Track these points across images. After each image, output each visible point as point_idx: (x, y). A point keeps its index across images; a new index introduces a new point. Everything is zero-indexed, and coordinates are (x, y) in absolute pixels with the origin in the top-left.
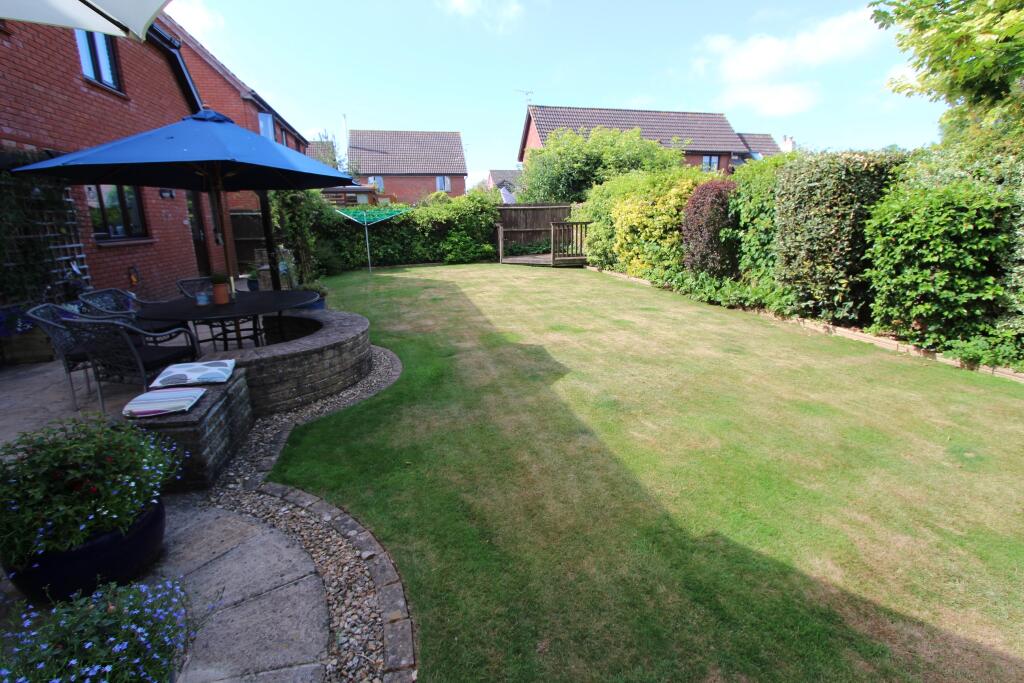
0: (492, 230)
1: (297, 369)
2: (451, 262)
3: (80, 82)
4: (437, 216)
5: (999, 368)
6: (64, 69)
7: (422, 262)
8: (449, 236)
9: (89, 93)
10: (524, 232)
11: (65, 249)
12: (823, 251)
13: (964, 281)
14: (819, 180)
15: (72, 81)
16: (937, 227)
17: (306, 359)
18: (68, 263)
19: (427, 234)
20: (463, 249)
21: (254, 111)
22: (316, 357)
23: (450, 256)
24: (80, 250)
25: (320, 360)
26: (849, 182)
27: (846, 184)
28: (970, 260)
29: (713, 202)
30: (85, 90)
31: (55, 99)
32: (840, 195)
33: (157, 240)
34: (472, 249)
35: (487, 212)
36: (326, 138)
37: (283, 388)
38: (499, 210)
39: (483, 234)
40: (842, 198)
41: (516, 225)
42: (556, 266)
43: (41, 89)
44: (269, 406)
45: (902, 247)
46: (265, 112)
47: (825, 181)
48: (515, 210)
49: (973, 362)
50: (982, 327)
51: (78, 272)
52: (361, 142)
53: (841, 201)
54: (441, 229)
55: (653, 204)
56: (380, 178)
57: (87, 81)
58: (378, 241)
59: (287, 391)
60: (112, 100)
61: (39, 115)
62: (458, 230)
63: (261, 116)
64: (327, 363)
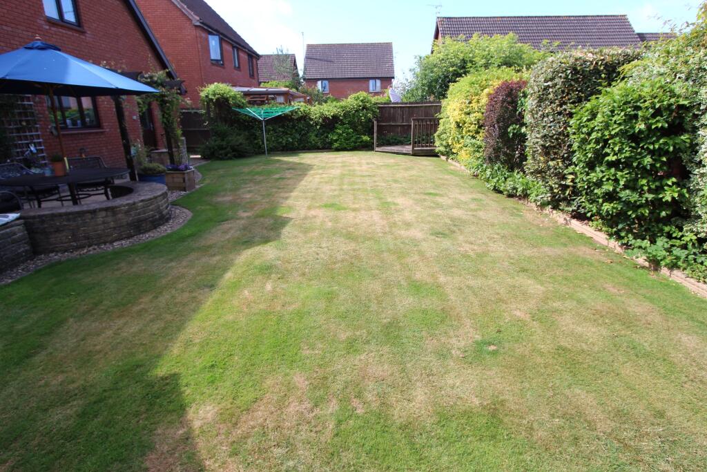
0: (371, 124)
1: (71, 223)
2: (337, 150)
3: (43, 22)
4: (326, 112)
5: (675, 272)
6: (29, 14)
7: (316, 149)
8: (336, 129)
9: (50, 29)
10: (400, 126)
11: (26, 136)
12: (554, 147)
13: (644, 182)
14: (551, 79)
15: (36, 22)
16: (615, 126)
17: (79, 217)
18: (28, 145)
19: (318, 127)
20: (346, 139)
21: (204, 35)
22: (89, 216)
23: (336, 145)
24: (38, 136)
25: (92, 218)
26: (576, 81)
27: (573, 83)
28: (648, 160)
29: (503, 101)
30: (47, 27)
31: (20, 35)
32: (568, 94)
33: (108, 130)
34: (353, 139)
35: (367, 109)
36: (282, 51)
37: (60, 235)
38: (379, 108)
39: (363, 127)
40: (570, 96)
41: (394, 120)
42: (415, 154)
43: (10, 29)
44: (51, 247)
45: (592, 145)
46: (214, 34)
47: (556, 80)
48: (393, 107)
49: (655, 263)
50: (667, 229)
51: (35, 151)
52: (316, 53)
53: (569, 99)
54: (330, 123)
55: (470, 103)
56: (326, 82)
57: (50, 21)
58: (283, 132)
59: (64, 238)
60: (70, 33)
61: (7, 47)
62: (343, 124)
63: (210, 37)
64: (100, 220)
